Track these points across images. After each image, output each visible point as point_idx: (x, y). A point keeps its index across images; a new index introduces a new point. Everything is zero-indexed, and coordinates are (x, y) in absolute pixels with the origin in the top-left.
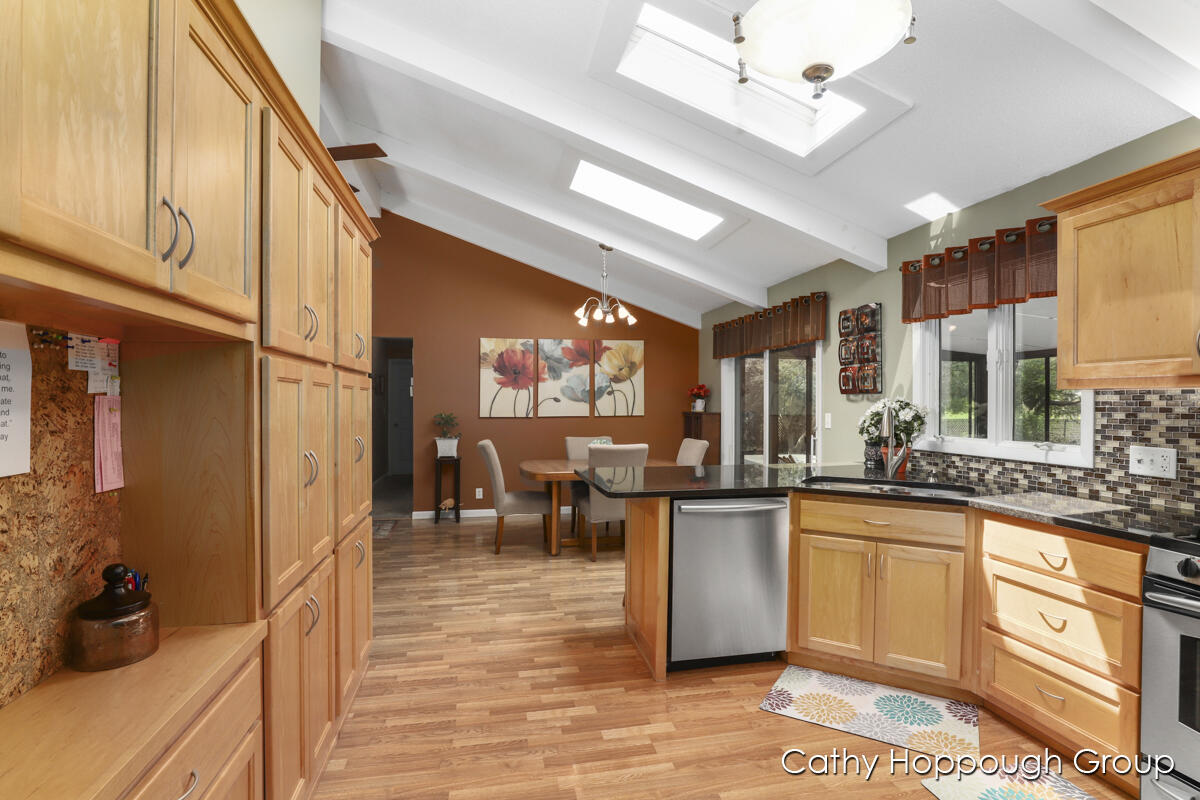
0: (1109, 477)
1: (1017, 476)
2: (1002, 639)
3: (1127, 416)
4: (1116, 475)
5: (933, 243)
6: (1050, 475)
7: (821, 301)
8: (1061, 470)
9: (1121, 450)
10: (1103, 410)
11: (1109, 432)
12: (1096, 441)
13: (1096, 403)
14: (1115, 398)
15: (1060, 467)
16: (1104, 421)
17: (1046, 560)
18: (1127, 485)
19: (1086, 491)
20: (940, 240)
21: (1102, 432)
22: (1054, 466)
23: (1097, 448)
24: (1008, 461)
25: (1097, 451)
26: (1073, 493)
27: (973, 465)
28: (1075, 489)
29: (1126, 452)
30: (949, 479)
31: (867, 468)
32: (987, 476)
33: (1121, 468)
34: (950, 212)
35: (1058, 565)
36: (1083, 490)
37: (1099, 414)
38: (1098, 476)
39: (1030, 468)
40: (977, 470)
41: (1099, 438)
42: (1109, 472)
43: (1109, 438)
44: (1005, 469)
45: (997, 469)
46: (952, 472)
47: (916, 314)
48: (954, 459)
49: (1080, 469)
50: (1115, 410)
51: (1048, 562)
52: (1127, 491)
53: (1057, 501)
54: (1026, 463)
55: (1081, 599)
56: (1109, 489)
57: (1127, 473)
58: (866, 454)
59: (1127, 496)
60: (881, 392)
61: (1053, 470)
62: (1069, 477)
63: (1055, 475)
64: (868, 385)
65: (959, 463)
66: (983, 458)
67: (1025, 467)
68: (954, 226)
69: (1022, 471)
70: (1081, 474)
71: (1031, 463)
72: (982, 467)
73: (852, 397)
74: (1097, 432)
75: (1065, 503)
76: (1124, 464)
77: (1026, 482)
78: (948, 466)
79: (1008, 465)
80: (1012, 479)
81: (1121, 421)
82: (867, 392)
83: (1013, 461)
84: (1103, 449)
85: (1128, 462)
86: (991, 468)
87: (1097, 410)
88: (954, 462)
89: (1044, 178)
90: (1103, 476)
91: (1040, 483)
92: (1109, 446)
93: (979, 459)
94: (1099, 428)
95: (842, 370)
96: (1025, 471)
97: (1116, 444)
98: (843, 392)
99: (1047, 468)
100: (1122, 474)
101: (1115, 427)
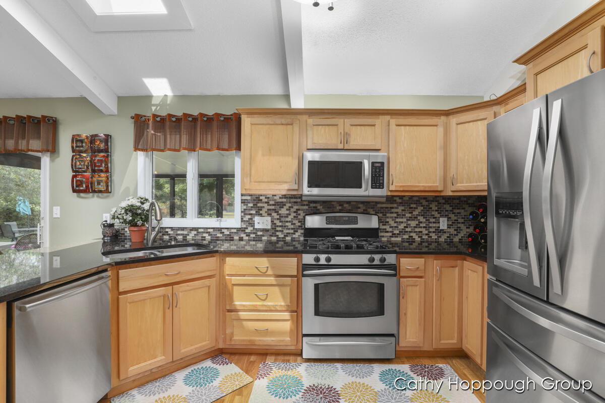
0: (247, 231)
1: (204, 235)
2: (238, 314)
3: (254, 205)
4: (250, 229)
5: (153, 108)
6: (221, 233)
7: (52, 124)
8: (226, 230)
9: (251, 219)
10: (244, 202)
11: (247, 212)
12: (241, 216)
13: (242, 200)
14: (249, 198)
15: (226, 228)
16: (245, 207)
17: (258, 270)
18: (254, 233)
19: (238, 238)
20: (159, 107)
21: (244, 212)
22: (223, 228)
23: (242, 219)
24: (200, 228)
25: (242, 220)
26: (232, 239)
27: (179, 232)
28: (233, 237)
29: (253, 220)
30: (164, 241)
31: (104, 242)
32: (188, 237)
33: (251, 226)
34: (167, 94)
35: (264, 271)
36: (236, 238)
37: (243, 204)
38: (242, 231)
39: (212, 230)
40: (181, 234)
41: (243, 214)
42: (247, 228)
43: (247, 214)
44: (198, 232)
45: (194, 232)
46: (166, 237)
47: (140, 147)
48: (167, 230)
49: (235, 228)
50: (249, 203)
51: (260, 271)
52: (254, 236)
53: (225, 244)
54: (209, 228)
55: (274, 283)
56: (247, 236)
57: (254, 228)
58: (103, 233)
59: (254, 238)
60: (111, 192)
61: (223, 231)
62: (230, 233)
63: (224, 232)
64: (102, 187)
65: (170, 232)
66: (186, 228)
67: (209, 230)
68: (168, 102)
69: (207, 233)
70: (235, 231)
71: (212, 228)
72: (185, 232)
73: (82, 195)
74: (242, 212)
75: (228, 245)
76: (252, 225)
77: (209, 237)
78: (163, 235)
79: (200, 230)
80: (202, 237)
81: (251, 207)
82: (100, 192)
83: (202, 228)
84: (245, 219)
85: (254, 224)
86: (191, 233)
87: (242, 203)
88: (168, 232)
89: (219, 95)
90: (245, 231)
91: (216, 237)
92: (247, 218)
93: (183, 229)
94: (243, 210)
95: (74, 177)
96: (209, 232)
97: (250, 217)
98: (74, 191)
99: (220, 230)
100: (252, 228)
101: (249, 210)
